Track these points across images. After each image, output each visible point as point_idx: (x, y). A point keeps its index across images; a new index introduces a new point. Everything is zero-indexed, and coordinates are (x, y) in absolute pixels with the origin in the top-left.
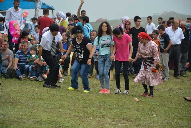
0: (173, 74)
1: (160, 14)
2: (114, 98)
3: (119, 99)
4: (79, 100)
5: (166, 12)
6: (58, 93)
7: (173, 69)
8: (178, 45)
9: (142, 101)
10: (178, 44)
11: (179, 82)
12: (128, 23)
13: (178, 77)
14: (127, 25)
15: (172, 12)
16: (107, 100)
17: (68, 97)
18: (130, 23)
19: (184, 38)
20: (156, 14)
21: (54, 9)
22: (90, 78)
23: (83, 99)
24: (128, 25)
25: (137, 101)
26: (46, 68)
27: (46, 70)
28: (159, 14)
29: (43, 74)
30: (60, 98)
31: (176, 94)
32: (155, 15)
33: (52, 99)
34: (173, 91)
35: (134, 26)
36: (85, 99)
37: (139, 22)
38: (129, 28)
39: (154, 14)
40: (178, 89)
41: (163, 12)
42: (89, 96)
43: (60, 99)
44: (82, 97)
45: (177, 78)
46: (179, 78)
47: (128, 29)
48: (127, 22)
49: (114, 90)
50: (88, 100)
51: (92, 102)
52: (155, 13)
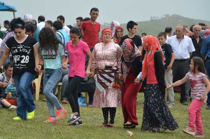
0: (179, 99)
1: (161, 18)
2: (99, 131)
3: (106, 132)
4: (52, 134)
5: (167, 15)
6: (23, 125)
7: (179, 92)
8: (184, 60)
9: (138, 135)
10: (186, 58)
11: (187, 109)
12: (119, 30)
13: (186, 103)
14: (118, 32)
15: (176, 16)
16: (90, 135)
17: (36, 131)
18: (122, 30)
19: (194, 50)
20: (155, 17)
21: (16, 11)
22: (66, 105)
23: (57, 133)
24: (120, 33)
25: (131, 135)
26: (6, 90)
27: (6, 93)
28: (158, 17)
29: (2, 98)
30: (25, 131)
31: (184, 126)
32: (153, 19)
33: (14, 133)
34: (180, 121)
35: (126, 35)
36: (59, 133)
37: (135, 29)
38: (121, 36)
39: (151, 17)
40: (185, 119)
41: (164, 15)
42: (65, 128)
43: (26, 133)
44: (56, 130)
45: (184, 104)
46: (187, 105)
47: (119, 38)
48: (119, 28)
49: (99, 120)
50: (64, 133)
51: (69, 136)
52: (153, 16)
